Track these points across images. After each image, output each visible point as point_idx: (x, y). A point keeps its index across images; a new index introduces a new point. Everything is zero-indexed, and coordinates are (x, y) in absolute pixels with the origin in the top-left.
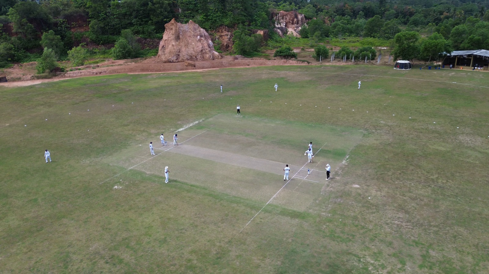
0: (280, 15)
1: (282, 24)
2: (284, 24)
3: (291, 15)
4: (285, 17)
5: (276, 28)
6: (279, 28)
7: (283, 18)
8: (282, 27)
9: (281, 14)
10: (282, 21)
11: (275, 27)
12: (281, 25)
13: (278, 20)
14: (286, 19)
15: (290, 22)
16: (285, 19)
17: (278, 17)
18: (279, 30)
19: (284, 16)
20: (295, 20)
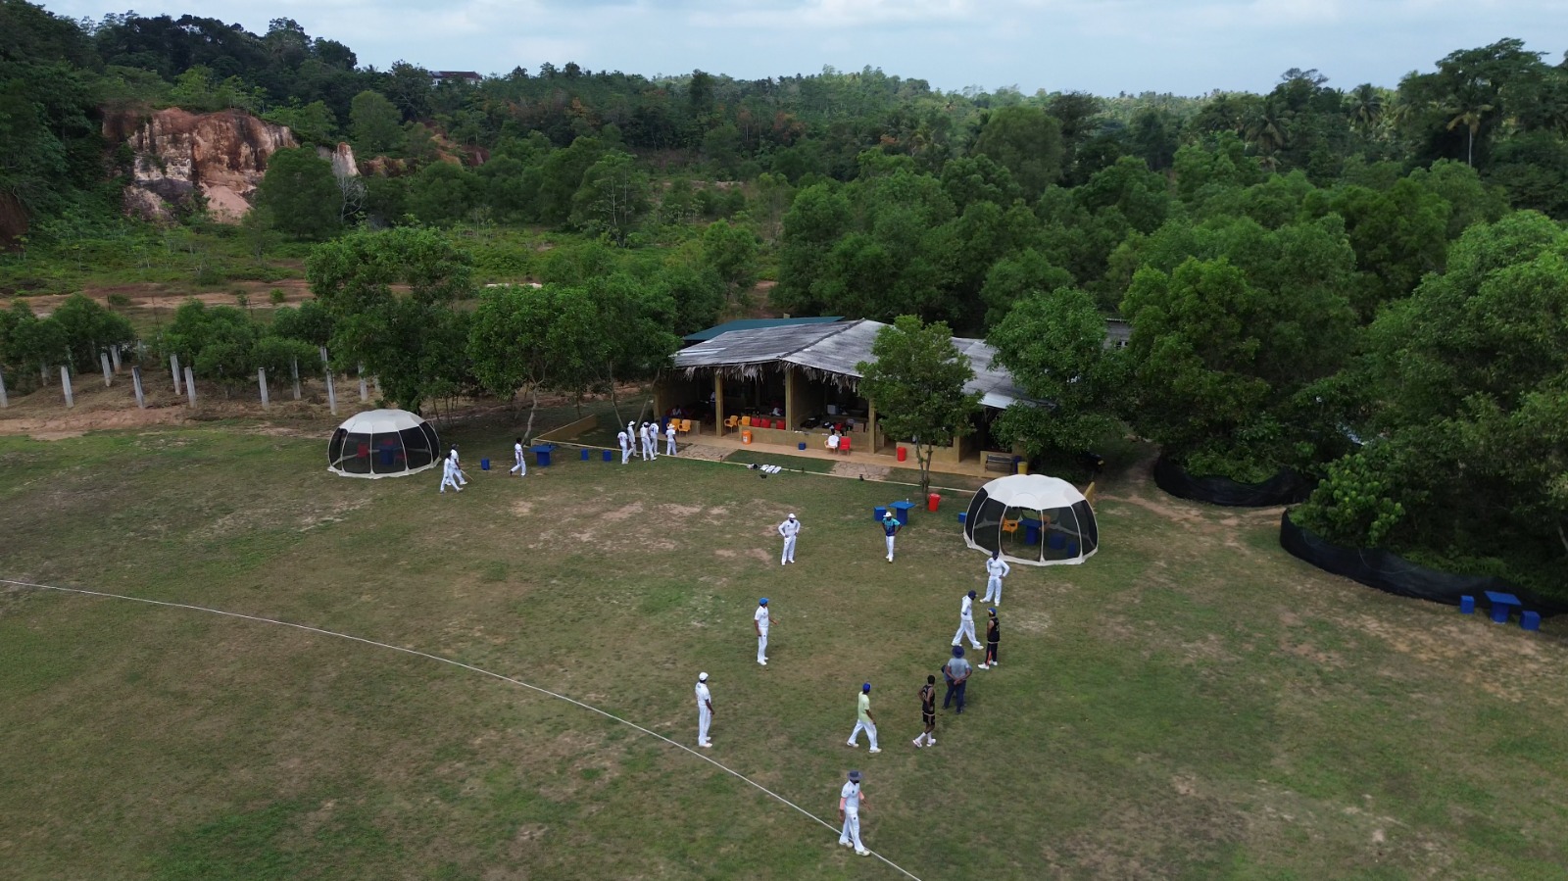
0: (157, 124)
1: (170, 168)
2: (186, 170)
3: (218, 130)
4: (186, 135)
5: (137, 183)
6: (152, 186)
7: (176, 141)
8: (171, 182)
9: (162, 124)
10: (172, 151)
11: (130, 180)
12: (164, 172)
13: (153, 147)
14: (194, 144)
15: (220, 161)
16: (186, 145)
17: (147, 134)
18: (151, 196)
19: (182, 132)
20: (245, 150)
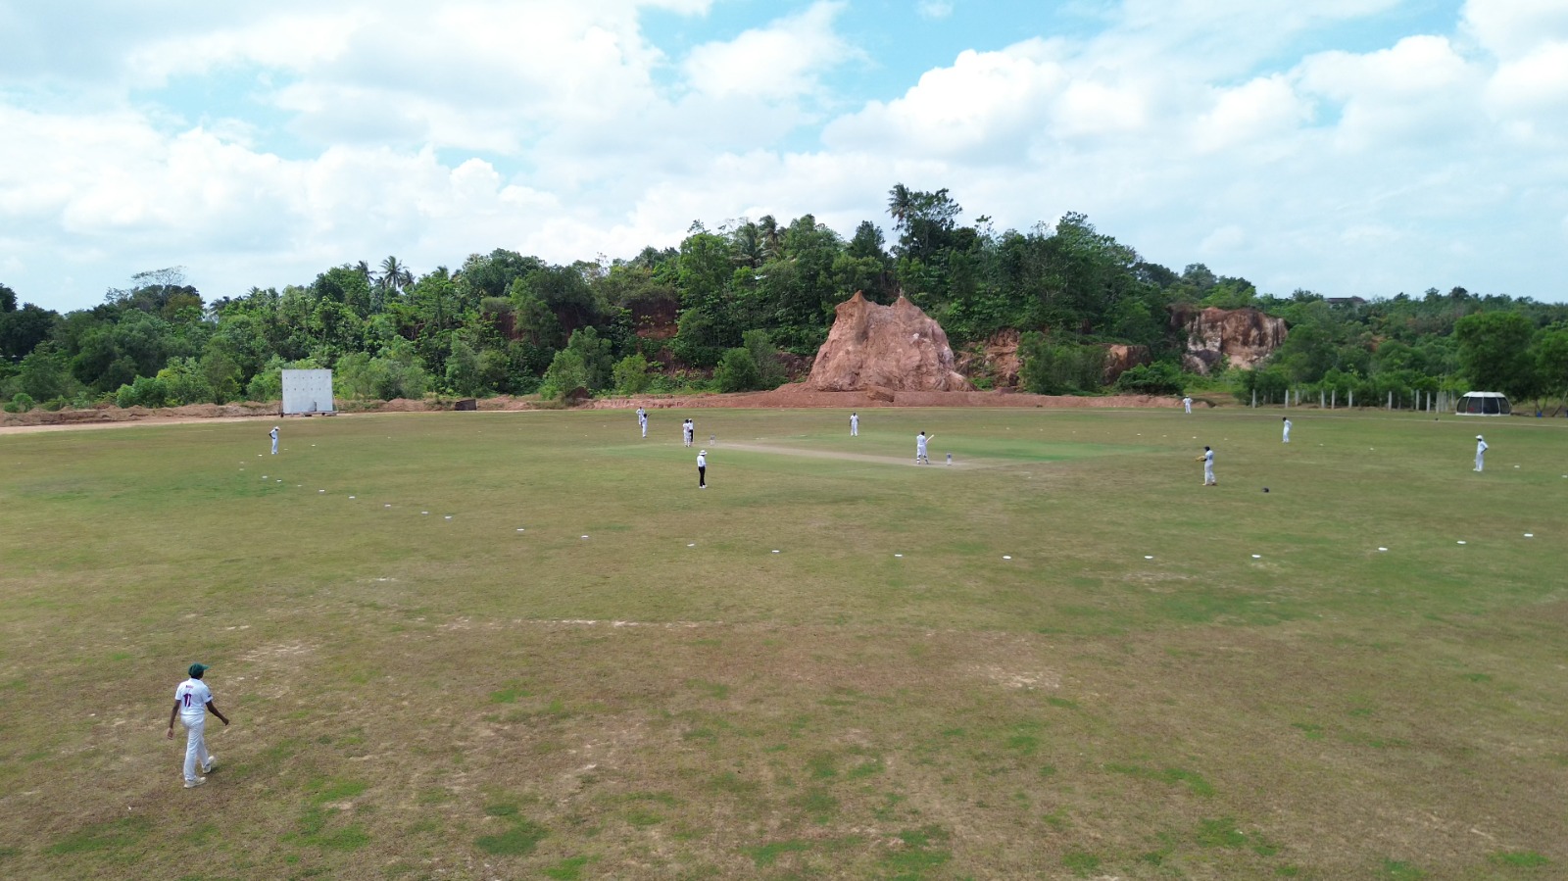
0: (1203, 317)
1: (1208, 343)
2: (1218, 344)
3: (1239, 321)
4: (1219, 323)
5: (1190, 352)
6: (1197, 354)
7: (1213, 327)
8: (1208, 351)
9: (1207, 316)
10: (1210, 333)
11: (1185, 350)
12: (1205, 346)
13: (1199, 330)
14: (1223, 328)
15: (1236, 340)
16: (1219, 329)
17: (1196, 322)
18: (1197, 359)
19: (1217, 321)
20: (1254, 333)
